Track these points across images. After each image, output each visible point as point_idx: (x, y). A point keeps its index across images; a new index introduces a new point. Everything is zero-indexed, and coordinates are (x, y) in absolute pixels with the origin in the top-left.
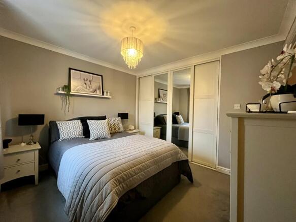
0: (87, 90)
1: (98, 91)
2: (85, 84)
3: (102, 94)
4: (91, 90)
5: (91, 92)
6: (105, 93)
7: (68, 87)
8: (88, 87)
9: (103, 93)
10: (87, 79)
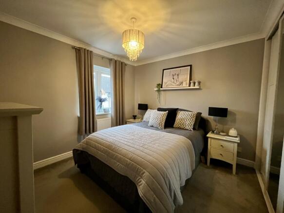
0: (174, 85)
1: (184, 83)
2: (173, 79)
3: (188, 85)
4: (178, 83)
5: (177, 85)
6: (192, 84)
7: (160, 85)
8: (175, 82)
9: (190, 83)
10: (175, 74)
